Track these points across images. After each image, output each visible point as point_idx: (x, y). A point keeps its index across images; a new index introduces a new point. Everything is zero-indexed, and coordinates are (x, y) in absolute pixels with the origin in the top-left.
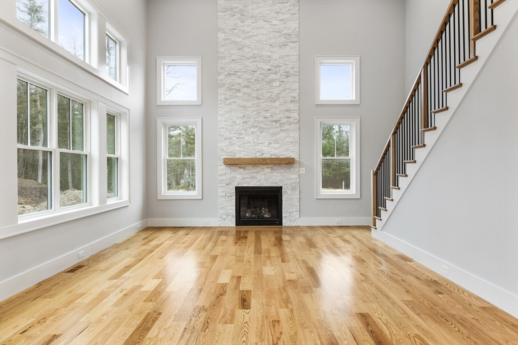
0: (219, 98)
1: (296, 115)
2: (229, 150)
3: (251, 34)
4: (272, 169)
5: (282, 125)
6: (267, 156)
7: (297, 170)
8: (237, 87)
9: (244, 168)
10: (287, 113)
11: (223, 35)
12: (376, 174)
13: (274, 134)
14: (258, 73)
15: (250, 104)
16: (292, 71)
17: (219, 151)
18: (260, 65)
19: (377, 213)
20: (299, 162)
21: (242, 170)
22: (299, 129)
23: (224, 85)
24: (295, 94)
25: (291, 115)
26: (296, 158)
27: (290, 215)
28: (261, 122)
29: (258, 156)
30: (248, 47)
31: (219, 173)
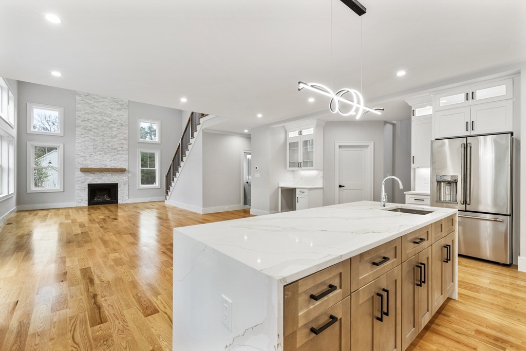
0: (77, 133)
1: (127, 147)
2: (84, 163)
3: (99, 100)
4: (112, 174)
5: (118, 151)
6: (109, 167)
7: (127, 175)
8: (89, 128)
9: (94, 174)
10: (121, 145)
11: (80, 98)
12: (167, 176)
13: (113, 156)
14: (103, 122)
15: (98, 138)
16: (124, 124)
17: (76, 163)
18: (105, 118)
19: (167, 193)
20: (128, 171)
21: (92, 175)
22: (128, 154)
23: (80, 126)
24: (126, 136)
25: (123, 146)
26: (127, 168)
27: (123, 198)
28: (105, 149)
29: (103, 167)
30: (97, 107)
31: (76, 176)
